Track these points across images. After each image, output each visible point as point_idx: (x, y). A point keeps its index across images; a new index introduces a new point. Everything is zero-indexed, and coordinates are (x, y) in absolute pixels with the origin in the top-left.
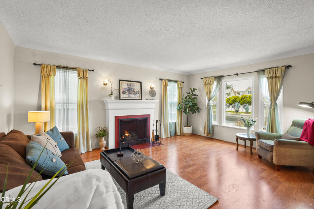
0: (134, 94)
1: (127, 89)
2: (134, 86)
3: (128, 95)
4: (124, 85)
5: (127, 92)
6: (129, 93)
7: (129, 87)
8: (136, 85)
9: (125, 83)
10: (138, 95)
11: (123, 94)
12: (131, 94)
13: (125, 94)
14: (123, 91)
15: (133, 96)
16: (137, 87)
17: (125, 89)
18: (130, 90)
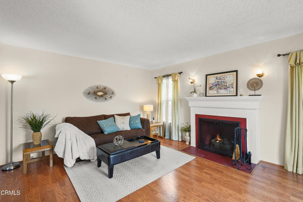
0: (225, 89)
1: (215, 84)
2: (225, 78)
3: (216, 91)
4: (212, 80)
5: (214, 88)
6: (218, 89)
7: (218, 81)
8: (228, 76)
9: (213, 78)
10: (232, 90)
11: (210, 90)
12: (220, 89)
13: (212, 89)
14: (210, 87)
15: (223, 92)
16: (230, 79)
17: (213, 84)
18: (219, 84)
